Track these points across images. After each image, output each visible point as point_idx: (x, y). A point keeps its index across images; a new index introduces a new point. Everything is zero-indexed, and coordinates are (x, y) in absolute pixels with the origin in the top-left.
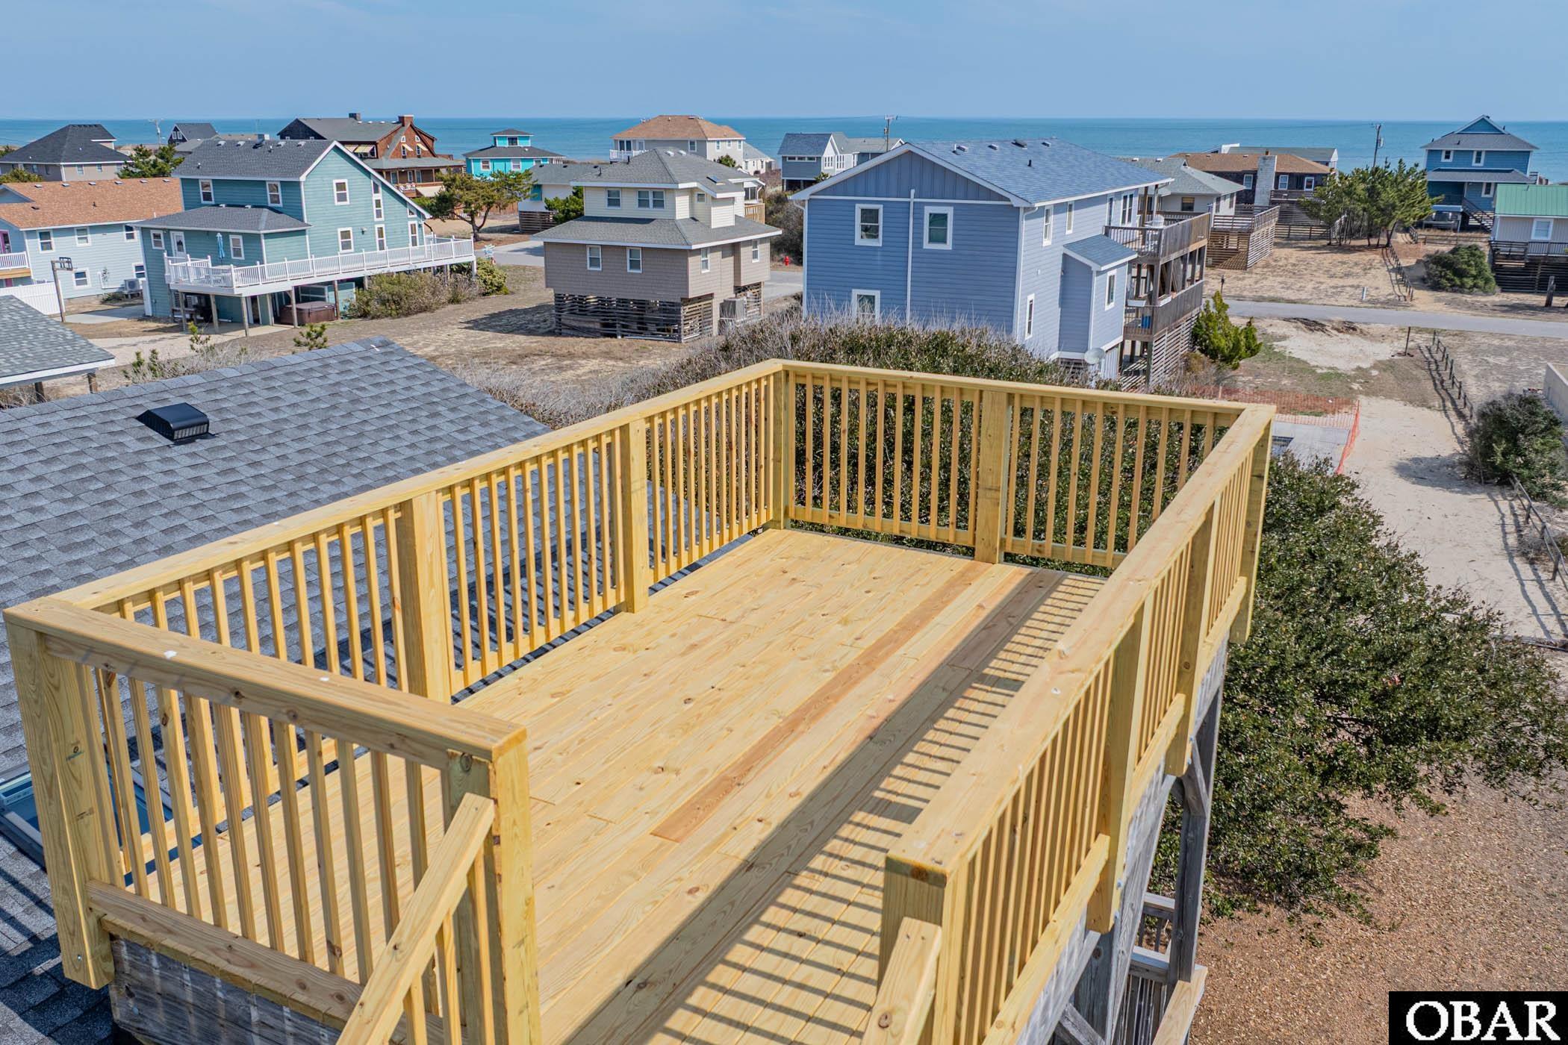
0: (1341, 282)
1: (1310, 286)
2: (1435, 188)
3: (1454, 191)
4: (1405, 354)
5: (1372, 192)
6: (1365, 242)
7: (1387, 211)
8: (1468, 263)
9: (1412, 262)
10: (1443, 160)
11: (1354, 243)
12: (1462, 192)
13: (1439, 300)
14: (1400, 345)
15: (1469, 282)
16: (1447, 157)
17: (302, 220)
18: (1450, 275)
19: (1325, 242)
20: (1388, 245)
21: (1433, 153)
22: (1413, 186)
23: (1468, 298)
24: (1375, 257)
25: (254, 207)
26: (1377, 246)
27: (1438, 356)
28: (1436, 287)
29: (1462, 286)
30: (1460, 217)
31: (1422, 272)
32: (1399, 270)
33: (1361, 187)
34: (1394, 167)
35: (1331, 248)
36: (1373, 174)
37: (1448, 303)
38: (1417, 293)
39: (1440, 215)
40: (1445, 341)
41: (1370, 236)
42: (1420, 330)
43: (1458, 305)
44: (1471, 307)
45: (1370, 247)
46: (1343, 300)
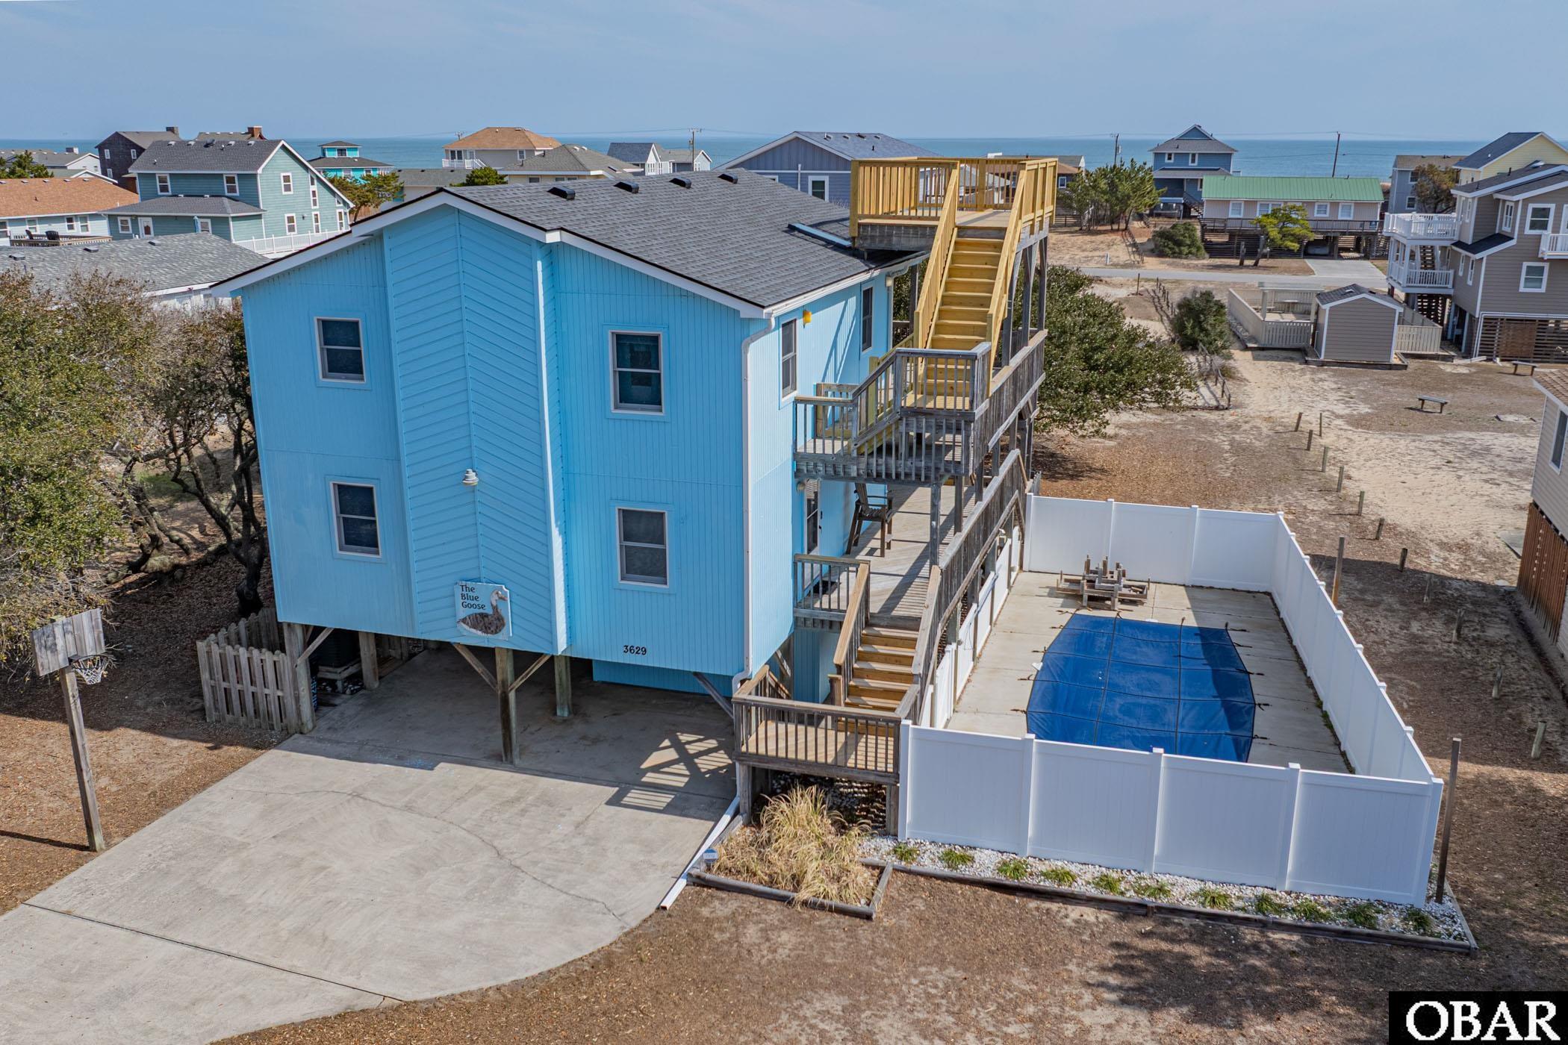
0: (1090, 254)
1: (1067, 257)
2: (1160, 183)
3: (1176, 186)
4: (1137, 294)
5: (1112, 185)
6: (1109, 227)
7: (1124, 200)
8: (1182, 235)
9: (1145, 240)
10: (1167, 161)
11: (1100, 228)
12: (1182, 187)
13: (1163, 263)
14: (1134, 290)
15: (1185, 250)
16: (1170, 159)
17: (258, 206)
18: (1171, 245)
19: (1077, 228)
20: (1126, 229)
21: (1158, 156)
22: (1143, 179)
23: (1185, 262)
24: (1117, 237)
25: (212, 196)
26: (1118, 230)
27: (1160, 295)
28: (1161, 254)
29: (1180, 253)
30: (1182, 207)
31: (1152, 246)
32: (1134, 245)
33: (1103, 184)
34: (1127, 166)
35: (1082, 232)
36: (1112, 171)
37: (1170, 265)
38: (1146, 259)
39: (1167, 206)
40: (1167, 286)
41: (1112, 223)
42: (1147, 280)
43: (1177, 266)
44: (1187, 267)
45: (1112, 231)
46: (1092, 264)
